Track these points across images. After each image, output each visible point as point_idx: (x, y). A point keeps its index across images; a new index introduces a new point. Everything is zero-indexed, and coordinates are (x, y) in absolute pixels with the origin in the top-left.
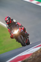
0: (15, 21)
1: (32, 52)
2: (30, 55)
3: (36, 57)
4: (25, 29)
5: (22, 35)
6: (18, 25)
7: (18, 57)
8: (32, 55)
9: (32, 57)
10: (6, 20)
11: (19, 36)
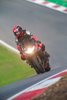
0: (28, 33)
1: (46, 85)
2: (44, 90)
3: (54, 94)
4: (44, 46)
5: (39, 55)
6: (34, 40)
7: (24, 93)
8: (46, 91)
9: (47, 94)
10: (15, 31)
11: (35, 57)
